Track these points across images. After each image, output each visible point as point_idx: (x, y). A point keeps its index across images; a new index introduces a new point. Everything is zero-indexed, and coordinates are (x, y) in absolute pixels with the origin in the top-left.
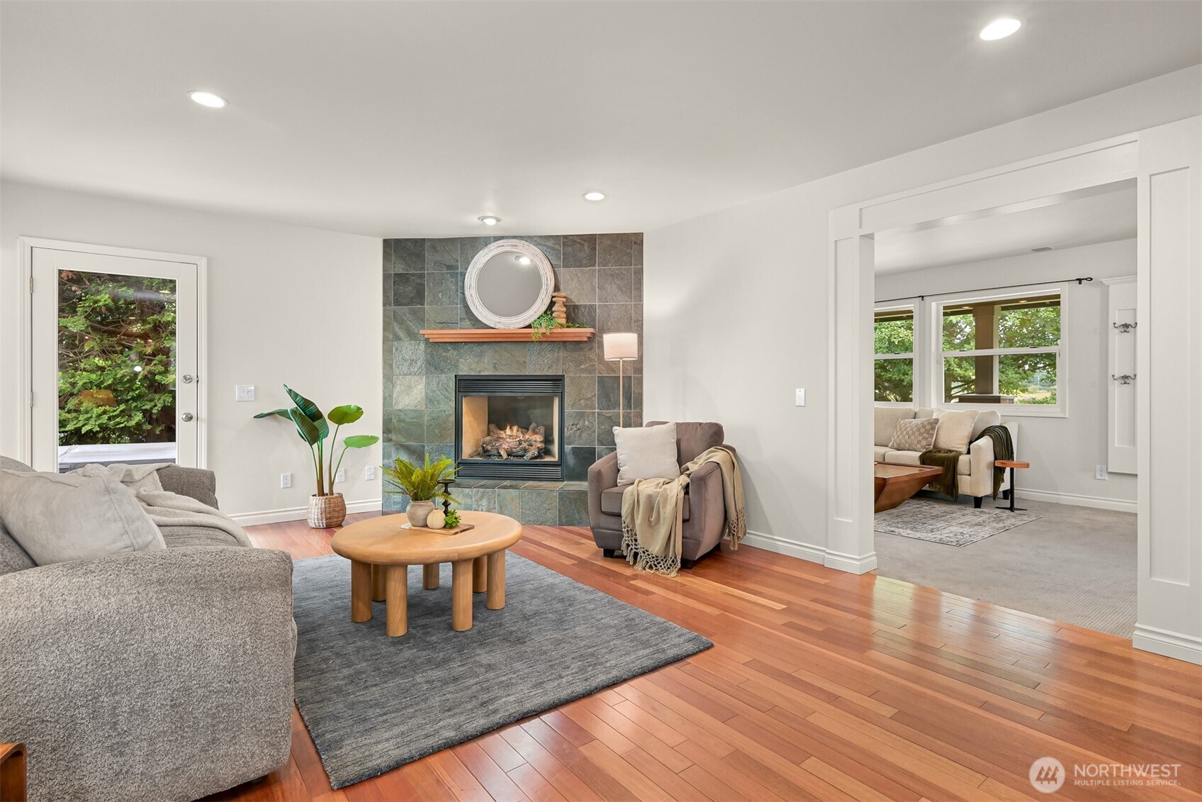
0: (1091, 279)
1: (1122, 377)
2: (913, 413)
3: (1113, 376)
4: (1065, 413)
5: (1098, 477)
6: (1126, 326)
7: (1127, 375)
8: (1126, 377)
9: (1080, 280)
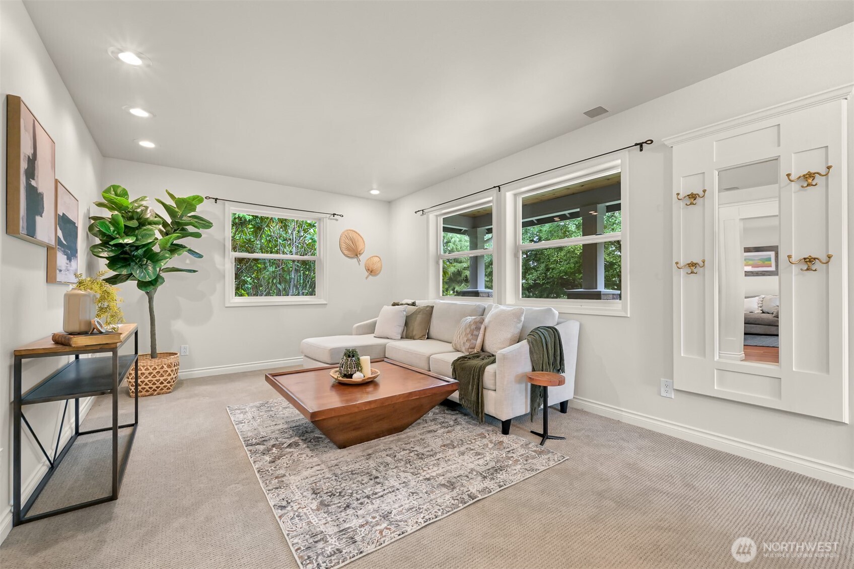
0: (652, 141)
1: (688, 264)
2: (481, 310)
3: (677, 263)
4: (626, 311)
5: (663, 394)
6: (693, 197)
7: (695, 262)
8: (693, 265)
9: (641, 145)
